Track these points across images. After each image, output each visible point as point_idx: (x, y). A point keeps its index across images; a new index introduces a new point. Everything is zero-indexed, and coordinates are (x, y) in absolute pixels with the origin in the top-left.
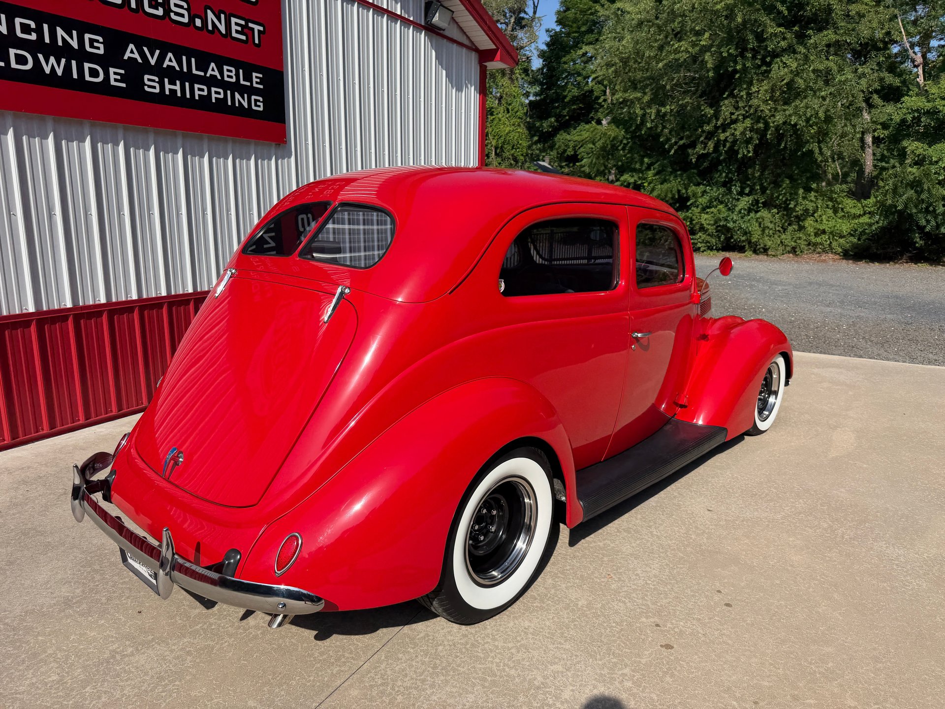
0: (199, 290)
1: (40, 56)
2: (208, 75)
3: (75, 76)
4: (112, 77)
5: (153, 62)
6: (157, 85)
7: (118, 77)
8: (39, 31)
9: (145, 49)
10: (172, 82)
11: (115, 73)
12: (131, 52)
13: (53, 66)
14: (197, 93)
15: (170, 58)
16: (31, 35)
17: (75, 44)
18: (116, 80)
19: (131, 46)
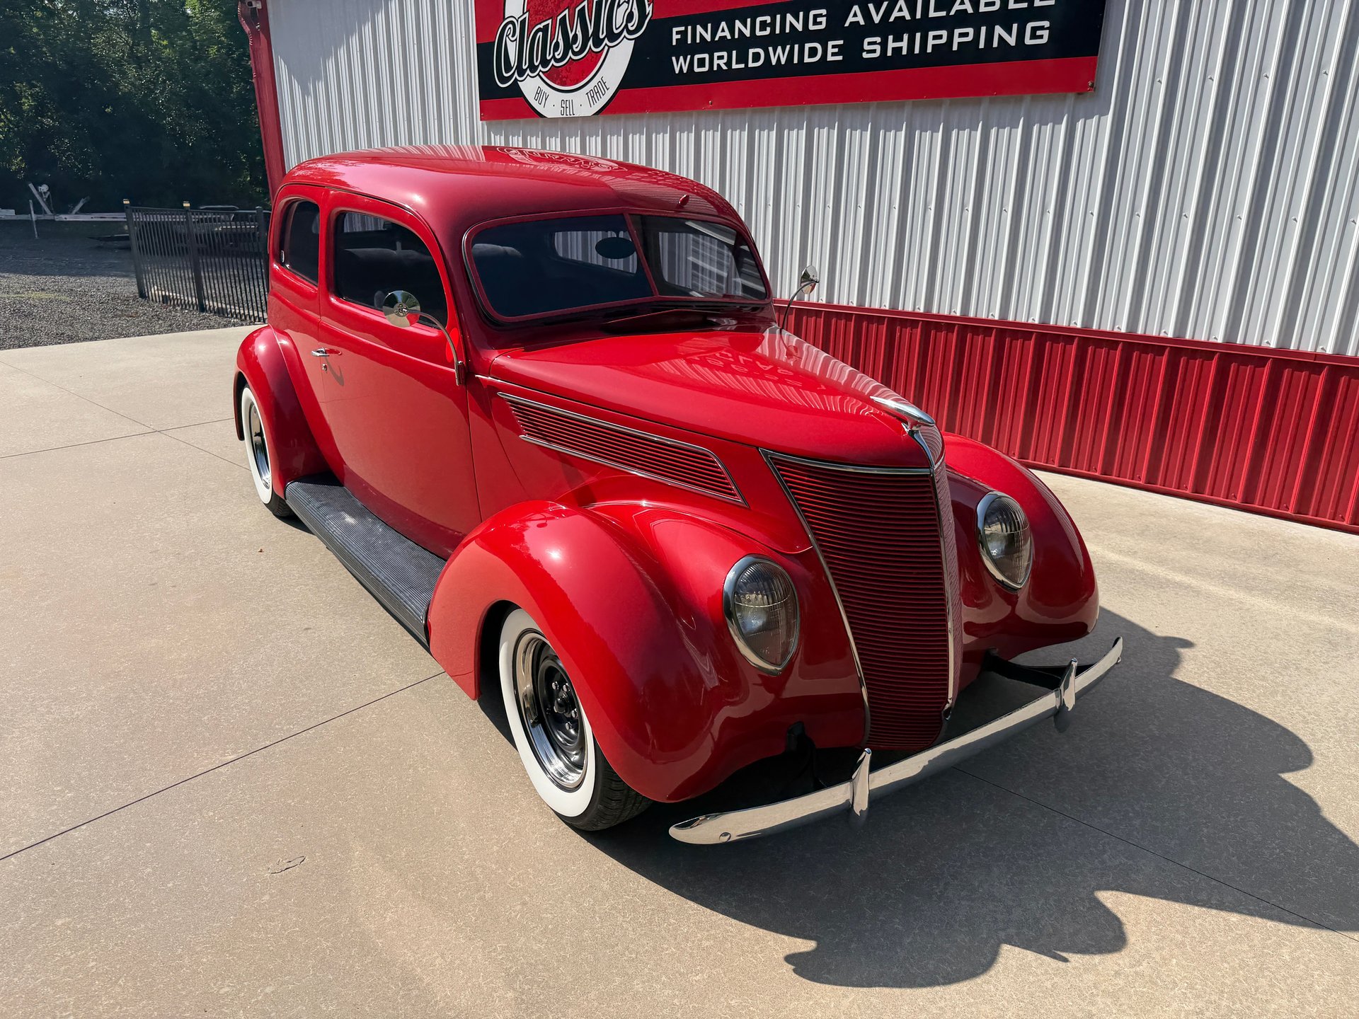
0: (900, 309)
1: (771, 49)
2: (952, 13)
3: (796, 61)
4: (830, 50)
5: (877, 19)
6: (878, 48)
7: (836, 50)
8: (773, 25)
9: (871, 6)
10: (898, 38)
11: (834, 47)
12: (855, 16)
13: (779, 57)
14: (931, 42)
15: (901, 7)
16: (766, 30)
17: (799, 27)
18: (833, 54)
19: (856, 8)
